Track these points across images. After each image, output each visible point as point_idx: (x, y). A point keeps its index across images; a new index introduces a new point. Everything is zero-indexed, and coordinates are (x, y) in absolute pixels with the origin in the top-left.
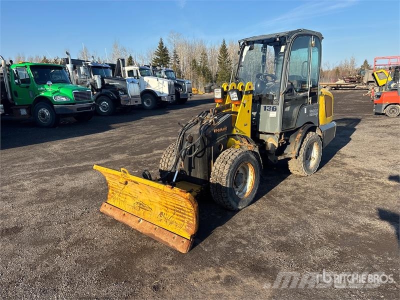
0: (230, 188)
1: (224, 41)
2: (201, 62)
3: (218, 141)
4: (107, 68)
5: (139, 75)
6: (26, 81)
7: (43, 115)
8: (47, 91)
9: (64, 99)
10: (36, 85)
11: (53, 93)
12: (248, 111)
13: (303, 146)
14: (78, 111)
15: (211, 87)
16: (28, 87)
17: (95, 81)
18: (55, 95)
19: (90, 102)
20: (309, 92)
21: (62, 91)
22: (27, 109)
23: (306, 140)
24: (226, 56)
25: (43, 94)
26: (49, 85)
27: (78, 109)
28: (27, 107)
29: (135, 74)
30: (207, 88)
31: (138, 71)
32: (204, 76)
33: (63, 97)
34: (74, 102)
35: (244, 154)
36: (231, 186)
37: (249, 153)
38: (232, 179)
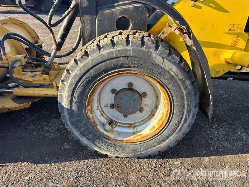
35: (130, 47)
36: (73, 108)
37: (152, 51)
38: (76, 95)
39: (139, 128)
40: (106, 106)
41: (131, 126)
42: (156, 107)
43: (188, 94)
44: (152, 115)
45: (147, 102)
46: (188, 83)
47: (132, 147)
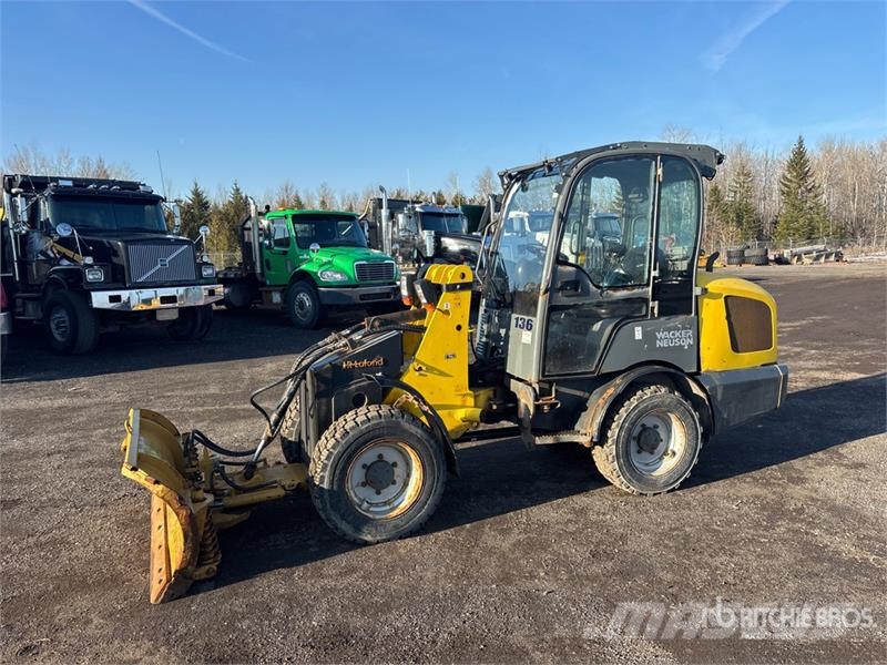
0: (331, 491)
1: (801, 142)
2: (735, 192)
3: (353, 387)
4: (456, 215)
5: (528, 229)
6: (284, 242)
7: (302, 304)
8: (311, 261)
9: (338, 277)
10: (298, 250)
11: (321, 266)
12: (459, 328)
13: (619, 419)
14: (362, 299)
15: (743, 251)
16: (285, 253)
17: (423, 242)
18: (323, 268)
19: (390, 284)
20: (650, 289)
21: (338, 261)
22: (282, 292)
23: (630, 405)
24: (803, 176)
25: (304, 267)
26: (313, 251)
27: (363, 297)
28: (281, 288)
29: (516, 226)
30: (733, 255)
31: (526, 220)
32: (740, 223)
33: (337, 272)
34: (354, 283)
35: (383, 420)
36: (335, 488)
37: (400, 419)
38: (337, 472)
39: (396, 503)
40: (358, 485)
41: (385, 503)
42: (409, 475)
43: (435, 452)
44: (406, 484)
45: (399, 471)
46: (432, 442)
47: (393, 523)
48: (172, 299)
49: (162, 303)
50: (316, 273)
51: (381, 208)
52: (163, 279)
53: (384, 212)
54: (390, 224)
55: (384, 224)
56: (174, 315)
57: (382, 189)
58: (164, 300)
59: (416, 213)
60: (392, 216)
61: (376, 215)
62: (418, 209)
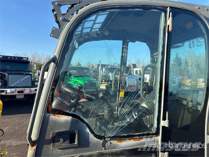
10: (69, 77)
17: (110, 76)
18: (74, 83)
21: (79, 81)
25: (70, 83)
26: (72, 78)
48: (22, 92)
49: (18, 93)
50: (72, 85)
51: (99, 66)
52: (19, 85)
53: (100, 68)
54: (102, 71)
55: (100, 71)
56: (23, 97)
57: (100, 61)
58: (19, 92)
59: (108, 68)
60: (102, 69)
61: (98, 68)
62: (109, 67)
